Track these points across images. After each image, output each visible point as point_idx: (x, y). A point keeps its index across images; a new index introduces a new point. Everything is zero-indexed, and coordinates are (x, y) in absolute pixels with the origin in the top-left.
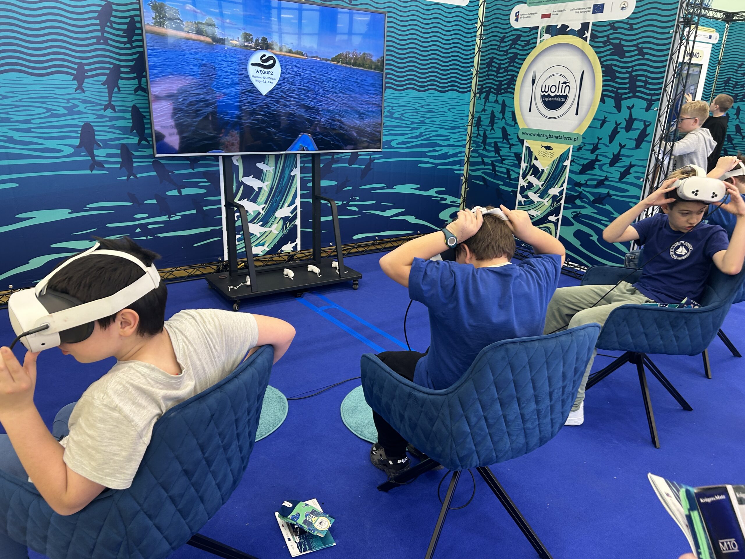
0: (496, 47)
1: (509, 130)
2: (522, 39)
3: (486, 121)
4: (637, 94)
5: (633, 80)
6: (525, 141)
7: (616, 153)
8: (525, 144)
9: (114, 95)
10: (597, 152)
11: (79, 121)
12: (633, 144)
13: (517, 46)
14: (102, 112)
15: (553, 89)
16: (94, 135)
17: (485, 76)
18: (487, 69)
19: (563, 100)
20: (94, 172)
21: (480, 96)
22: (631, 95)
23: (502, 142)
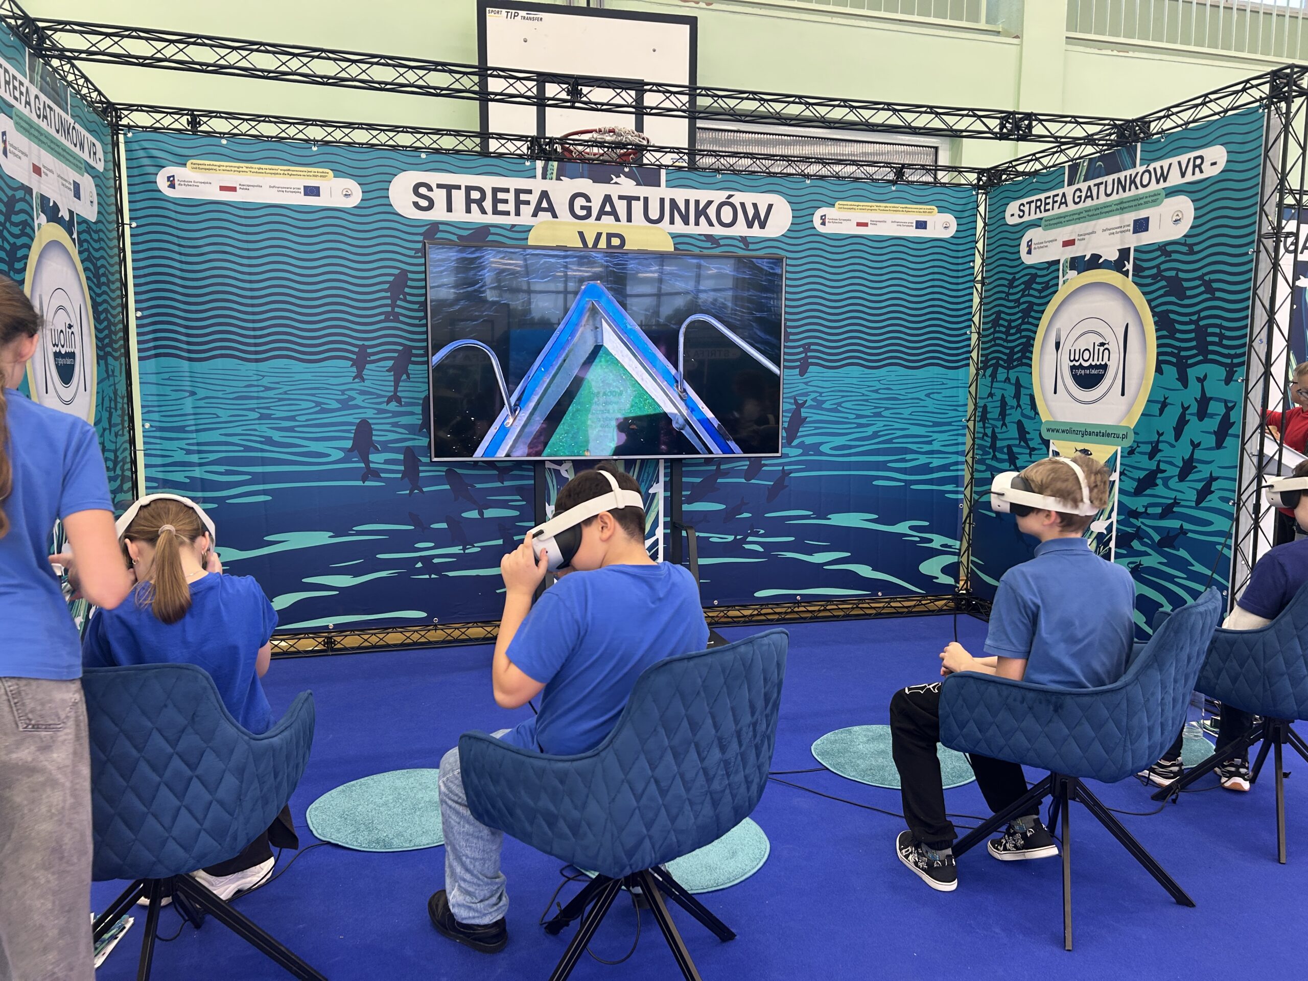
0: (1003, 295)
1: (1028, 425)
2: (1038, 280)
3: (994, 413)
4: (1210, 357)
5: (1201, 333)
6: (1051, 441)
7: (1187, 457)
8: (1052, 448)
9: (401, 384)
10: (1158, 457)
11: (354, 417)
12: (1211, 441)
13: (1032, 292)
14: (384, 406)
15: (1086, 357)
16: (372, 435)
17: (990, 341)
18: (992, 330)
19: (1102, 371)
20: (367, 483)
21: (985, 372)
22: (1201, 358)
23: (1019, 446)
